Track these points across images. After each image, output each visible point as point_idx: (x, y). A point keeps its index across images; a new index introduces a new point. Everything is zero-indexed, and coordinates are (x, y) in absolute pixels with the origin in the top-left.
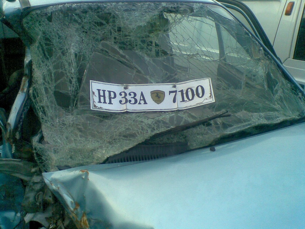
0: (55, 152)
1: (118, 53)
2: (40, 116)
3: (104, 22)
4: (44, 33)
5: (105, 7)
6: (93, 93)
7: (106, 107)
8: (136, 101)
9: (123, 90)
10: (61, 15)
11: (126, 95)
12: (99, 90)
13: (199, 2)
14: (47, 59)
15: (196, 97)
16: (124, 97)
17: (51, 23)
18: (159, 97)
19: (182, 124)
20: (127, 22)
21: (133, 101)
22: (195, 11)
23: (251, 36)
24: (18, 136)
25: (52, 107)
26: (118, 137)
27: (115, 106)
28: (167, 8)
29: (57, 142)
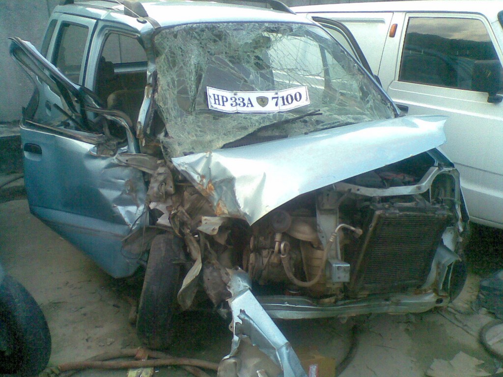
0: (179, 144)
1: (228, 65)
2: (165, 117)
3: (217, 39)
4: (170, 48)
5: (219, 27)
6: (210, 96)
7: (220, 108)
8: (244, 105)
9: (233, 96)
10: (184, 34)
11: (236, 99)
12: (214, 95)
13: (298, 23)
14: (171, 69)
15: (294, 100)
16: (235, 101)
17: (176, 40)
18: (264, 102)
19: (283, 119)
20: (236, 40)
21: (242, 104)
22: (294, 30)
23: (346, 53)
24: (148, 132)
25: (175, 109)
26: (231, 130)
27: (228, 108)
28: (269, 28)
29: (180, 137)
